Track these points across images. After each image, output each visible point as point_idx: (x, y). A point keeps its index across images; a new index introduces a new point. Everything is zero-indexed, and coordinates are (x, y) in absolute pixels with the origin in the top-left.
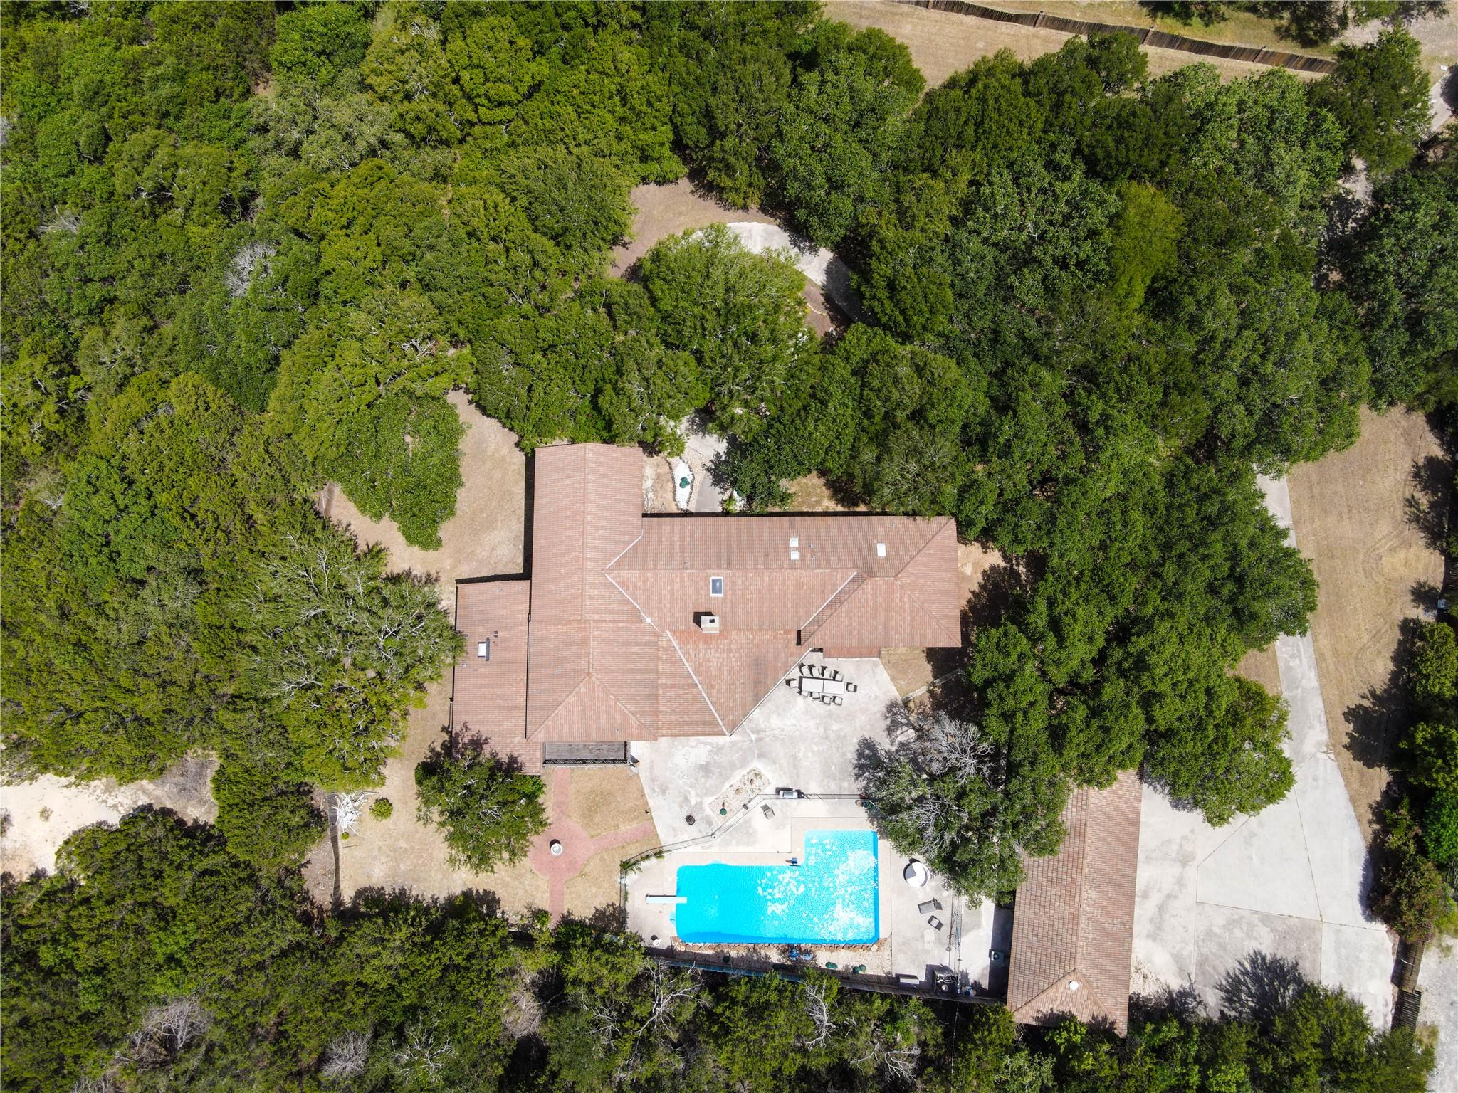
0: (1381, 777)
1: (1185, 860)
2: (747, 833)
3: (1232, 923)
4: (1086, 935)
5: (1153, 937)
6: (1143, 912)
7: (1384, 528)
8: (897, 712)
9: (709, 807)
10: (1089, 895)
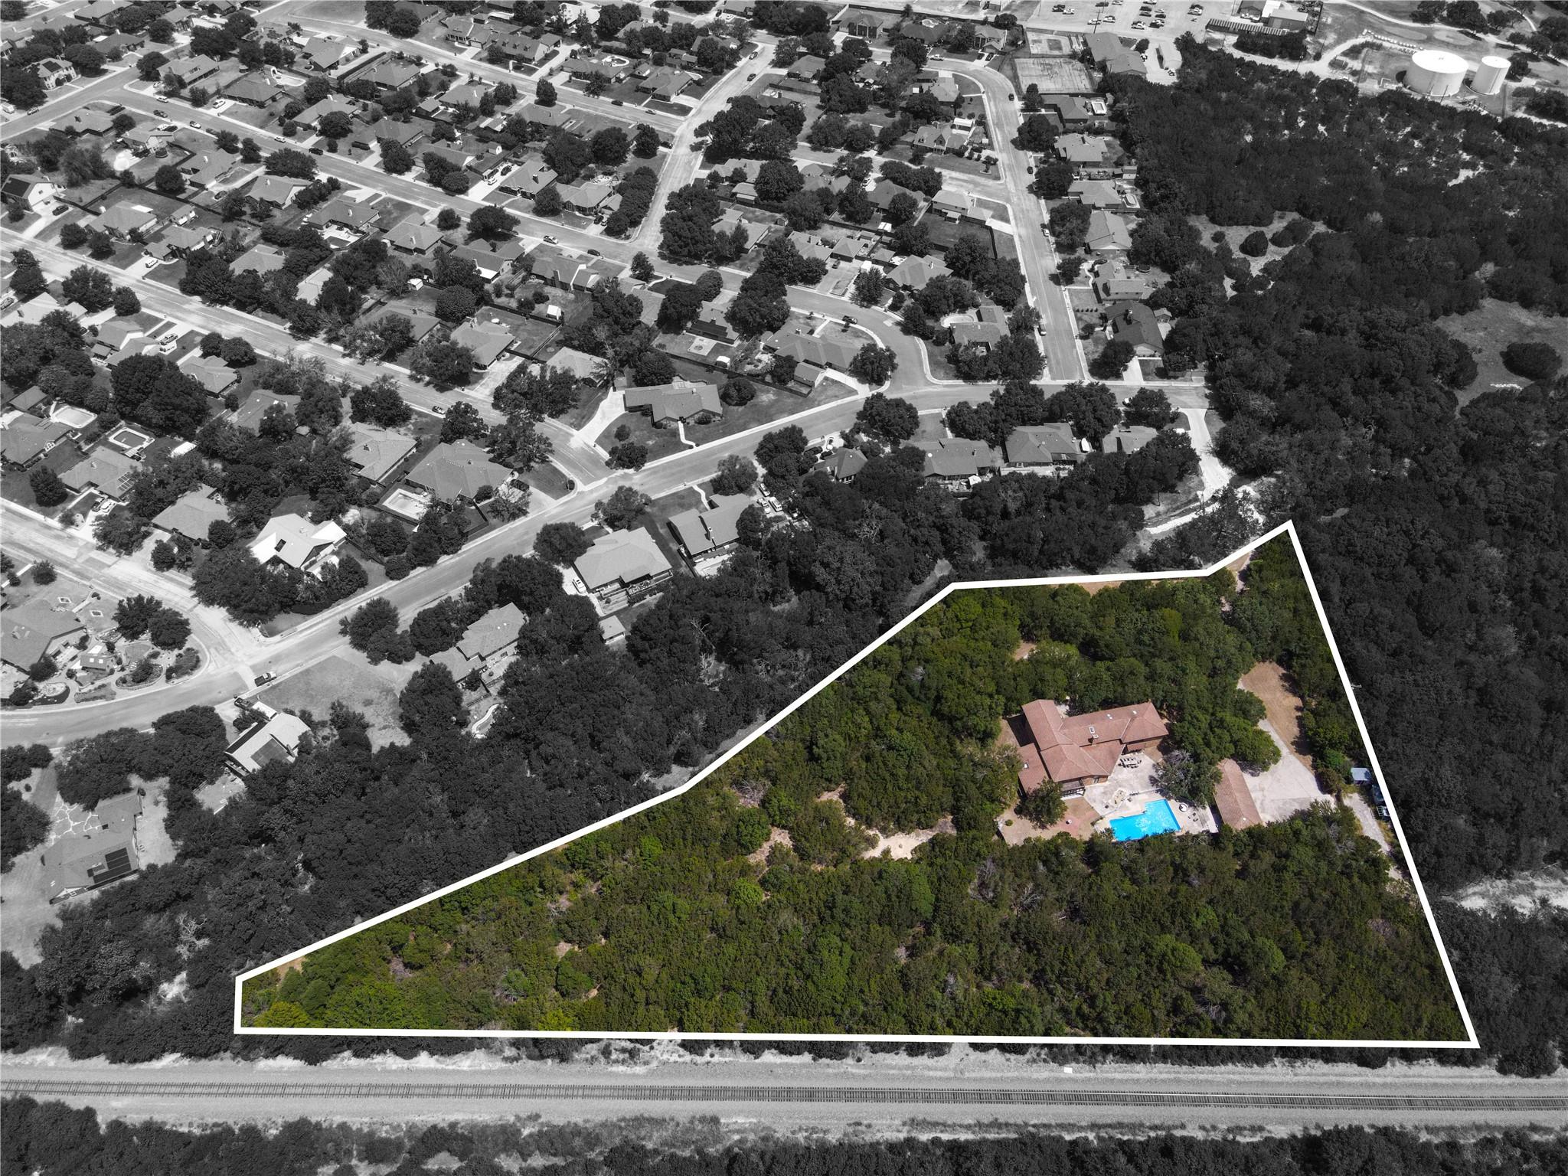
0: (1309, 758)
1: (1263, 790)
2: (1127, 808)
3: (1285, 803)
4: (1242, 806)
5: (1263, 811)
6: (1258, 805)
7: (1278, 694)
8: (1156, 766)
9: (1111, 802)
10: (1237, 795)
